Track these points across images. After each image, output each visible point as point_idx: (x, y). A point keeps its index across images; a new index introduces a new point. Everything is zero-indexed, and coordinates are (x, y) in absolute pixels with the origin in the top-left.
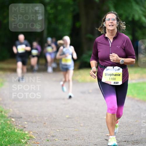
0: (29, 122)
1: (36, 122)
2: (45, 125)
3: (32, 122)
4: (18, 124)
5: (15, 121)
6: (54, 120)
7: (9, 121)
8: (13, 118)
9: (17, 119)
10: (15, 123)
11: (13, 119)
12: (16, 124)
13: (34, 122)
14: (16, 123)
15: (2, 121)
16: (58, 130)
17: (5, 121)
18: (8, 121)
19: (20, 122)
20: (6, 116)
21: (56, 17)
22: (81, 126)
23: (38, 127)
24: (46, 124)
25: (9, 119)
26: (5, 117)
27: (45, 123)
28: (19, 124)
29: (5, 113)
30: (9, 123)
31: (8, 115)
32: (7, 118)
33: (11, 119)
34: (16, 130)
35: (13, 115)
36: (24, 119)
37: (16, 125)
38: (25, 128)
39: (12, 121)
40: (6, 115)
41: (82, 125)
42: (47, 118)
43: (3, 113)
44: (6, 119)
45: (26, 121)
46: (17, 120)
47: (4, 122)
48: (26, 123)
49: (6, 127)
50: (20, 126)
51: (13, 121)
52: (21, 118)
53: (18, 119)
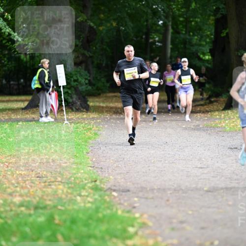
0: (141, 198)
1: (153, 198)
2: (168, 203)
3: (146, 198)
4: (122, 201)
5: (118, 197)
6: (184, 195)
7: (108, 195)
8: (114, 191)
9: (121, 193)
10: (117, 199)
11: (115, 194)
12: (119, 202)
13: (150, 199)
14: (120, 200)
15: (97, 197)
16: (190, 212)
17: (100, 196)
18: (106, 197)
19: (126, 199)
20: (103, 188)
21: (187, 21)
22: (229, 205)
23: (156, 207)
24: (171, 201)
25: (108, 193)
26: (101, 190)
27: (168, 200)
28: (125, 201)
29: (101, 182)
30: (108, 200)
31: (106, 186)
32: (105, 191)
33: (111, 193)
34: (120, 212)
35: (115, 186)
36: (133, 193)
37: (120, 204)
38: (134, 207)
39: (112, 197)
40: (102, 186)
41: (230, 203)
42: (171, 192)
43: (98, 183)
44: (102, 192)
45: (137, 197)
46: (121, 195)
47: (99, 198)
48: (136, 199)
49: (103, 207)
50: (126, 204)
51: (114, 196)
52: (129, 191)
53: (124, 193)
